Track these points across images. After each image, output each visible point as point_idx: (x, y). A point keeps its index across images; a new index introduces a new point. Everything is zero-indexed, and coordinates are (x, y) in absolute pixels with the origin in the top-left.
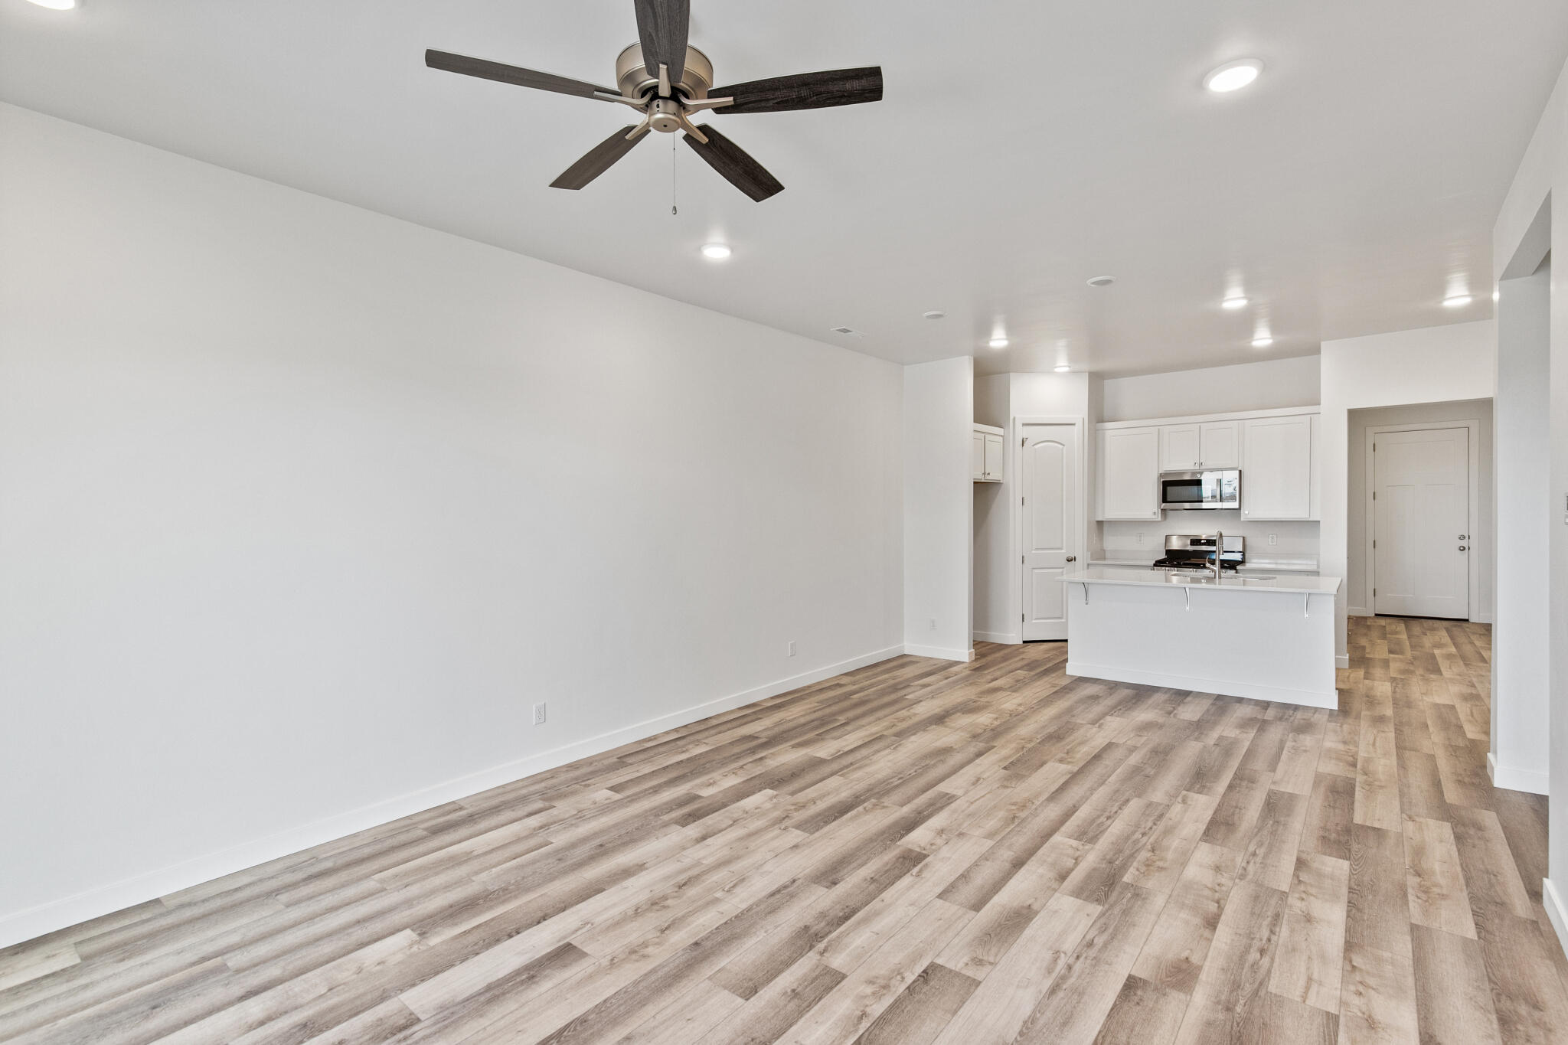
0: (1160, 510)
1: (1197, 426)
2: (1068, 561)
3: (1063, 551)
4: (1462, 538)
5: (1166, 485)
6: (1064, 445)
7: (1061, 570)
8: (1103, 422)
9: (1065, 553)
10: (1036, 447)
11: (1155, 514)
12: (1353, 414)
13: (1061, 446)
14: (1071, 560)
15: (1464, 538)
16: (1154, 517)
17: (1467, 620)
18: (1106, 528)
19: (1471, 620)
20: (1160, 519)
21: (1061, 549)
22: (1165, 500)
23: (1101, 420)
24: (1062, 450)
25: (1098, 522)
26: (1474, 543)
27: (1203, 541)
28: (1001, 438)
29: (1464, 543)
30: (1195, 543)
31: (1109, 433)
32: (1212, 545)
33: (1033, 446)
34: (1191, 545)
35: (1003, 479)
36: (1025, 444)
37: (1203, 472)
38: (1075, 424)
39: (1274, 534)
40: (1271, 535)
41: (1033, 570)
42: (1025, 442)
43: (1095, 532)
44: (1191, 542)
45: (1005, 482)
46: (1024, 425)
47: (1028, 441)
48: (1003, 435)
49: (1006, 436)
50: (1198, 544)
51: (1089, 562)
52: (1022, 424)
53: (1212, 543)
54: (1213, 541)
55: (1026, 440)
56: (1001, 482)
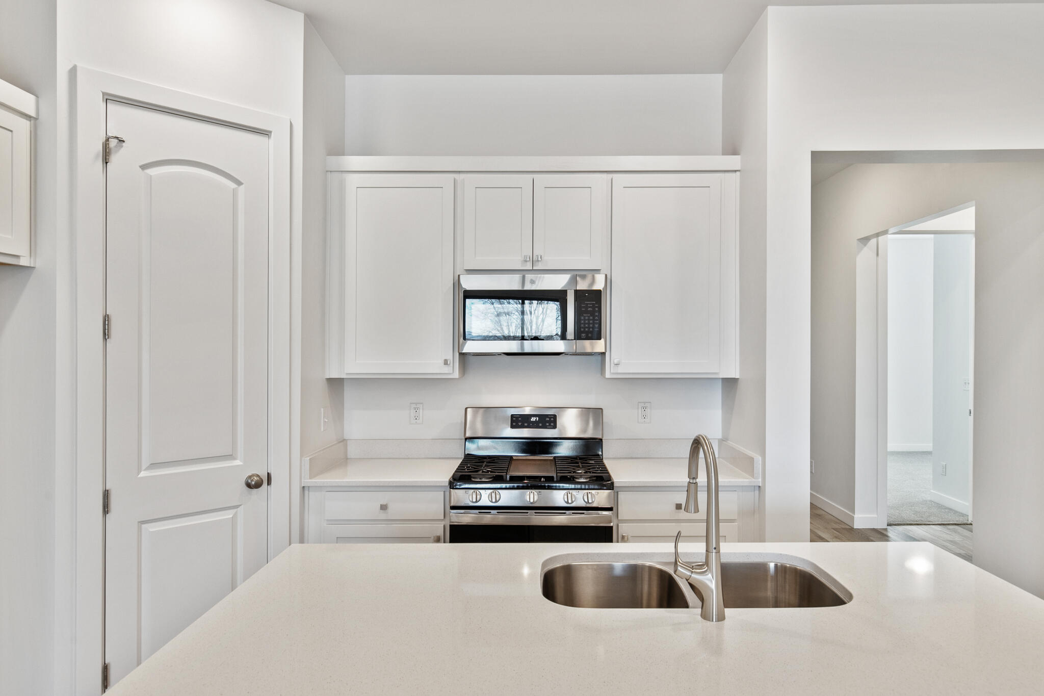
0: (458, 356)
1: (530, 177)
2: (249, 485)
3: (238, 462)
6: (239, 183)
7: (228, 515)
8: (341, 153)
9: (244, 466)
10: (151, 171)
11: (446, 362)
12: (816, 156)
13: (231, 185)
14: (258, 485)
16: (446, 370)
18: (349, 394)
20: (456, 375)
21: (231, 457)
22: (469, 333)
23: (338, 150)
24: (235, 192)
25: (331, 381)
27: (533, 419)
28: (25, 124)
30: (520, 424)
31: (353, 181)
32: (550, 425)
33: (143, 167)
34: (512, 427)
35: (32, 254)
36: (114, 159)
37: (526, 275)
38: (266, 133)
39: (647, 402)
40: (643, 405)
41: (144, 526)
42: (113, 151)
43: (322, 410)
44: (512, 421)
45: (37, 266)
46: (109, 98)
47: (122, 149)
48: (32, 113)
49: (36, 119)
50: (526, 424)
51: (307, 482)
52: (104, 94)
53: (550, 422)
54: (550, 418)
55: (116, 146)
56: (23, 262)
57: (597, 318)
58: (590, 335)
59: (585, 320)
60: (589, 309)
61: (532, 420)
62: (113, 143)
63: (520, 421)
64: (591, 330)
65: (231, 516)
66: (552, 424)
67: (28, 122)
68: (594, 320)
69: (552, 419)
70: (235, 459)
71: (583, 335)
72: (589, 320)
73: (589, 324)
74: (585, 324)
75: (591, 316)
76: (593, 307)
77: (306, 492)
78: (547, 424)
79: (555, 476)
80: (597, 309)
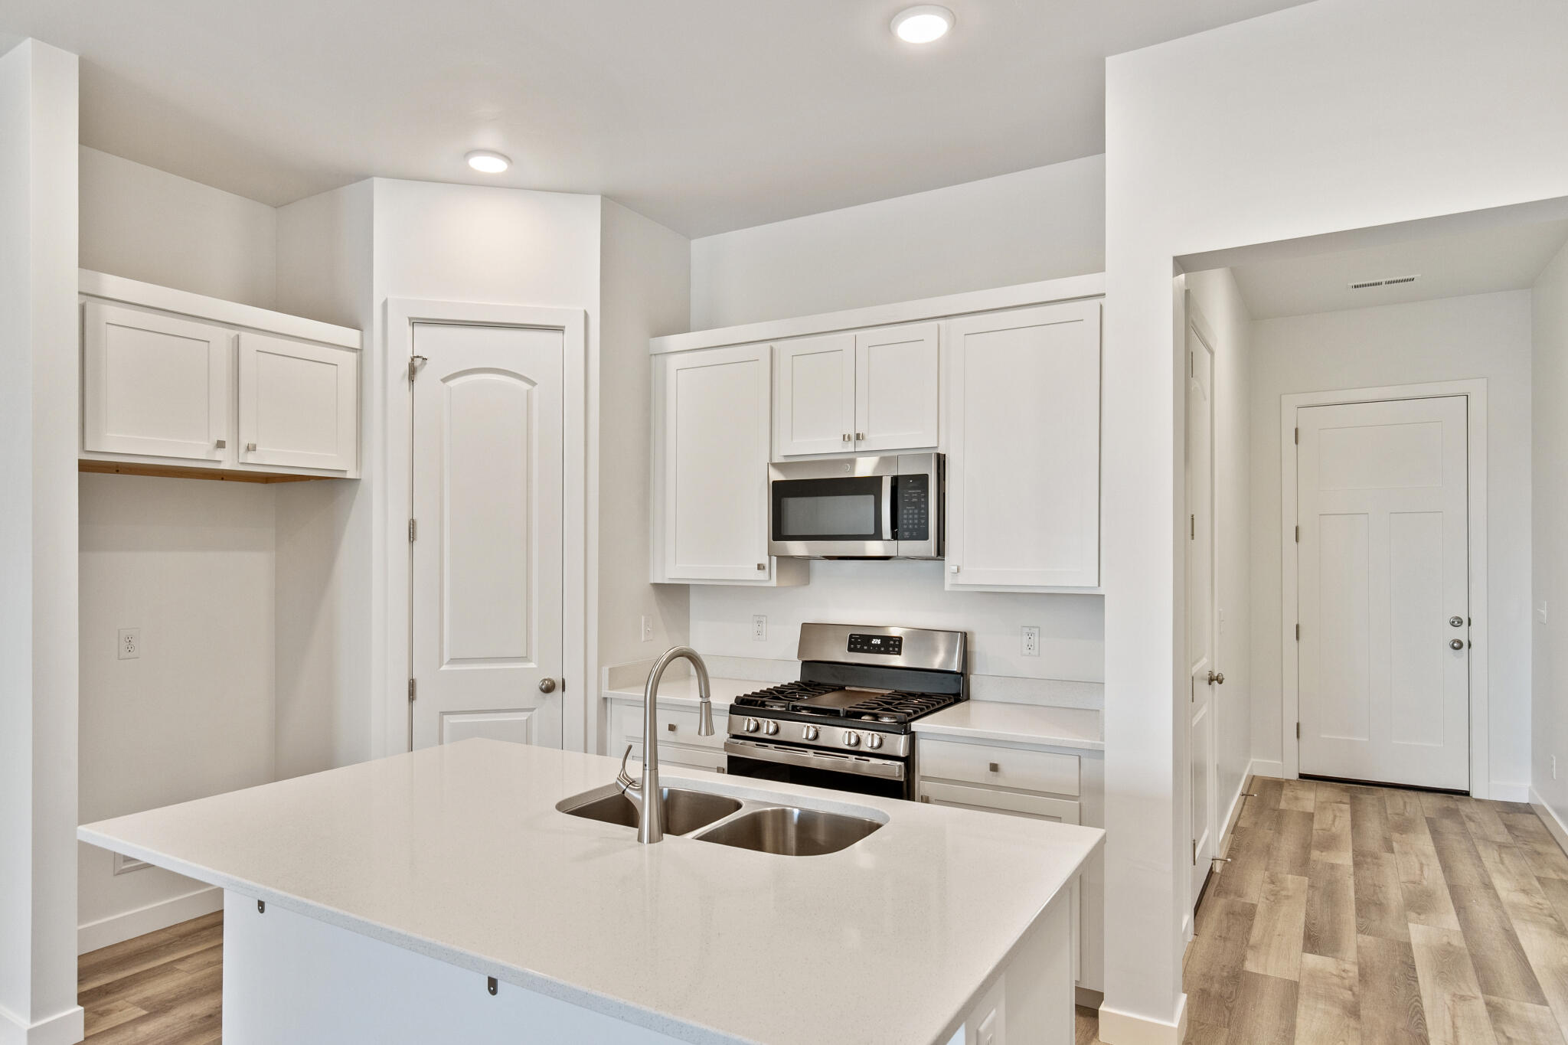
0: (774, 559)
2: (542, 689)
3: (532, 665)
4: (1457, 622)
5: (782, 492)
6: (534, 384)
7: (522, 717)
9: (537, 670)
10: (452, 383)
11: (760, 567)
12: (1180, 261)
13: (526, 386)
14: (552, 690)
15: (1461, 622)
16: (762, 575)
17: (1467, 794)
19: (1475, 794)
20: (774, 582)
21: (525, 659)
22: (779, 532)
24: (529, 396)
25: (660, 586)
26: (1478, 634)
27: (875, 641)
28: (353, 356)
29: (1460, 633)
30: (859, 646)
31: (674, 362)
32: (894, 651)
33: (445, 380)
34: (850, 650)
35: (359, 467)
36: (420, 377)
37: (858, 459)
38: (560, 329)
39: (1033, 627)
40: (1027, 630)
41: (445, 717)
42: (418, 370)
43: (643, 618)
44: (850, 643)
45: (363, 477)
46: (414, 322)
47: (427, 366)
48: (357, 346)
49: (361, 350)
50: (865, 648)
51: (606, 692)
52: (410, 319)
53: (894, 646)
54: (895, 641)
55: (421, 364)
56: (349, 476)
57: (923, 511)
58: (915, 534)
59: (908, 514)
60: (914, 500)
61: (873, 642)
62: (418, 362)
63: (859, 643)
64: (916, 527)
65: (526, 718)
66: (896, 649)
67: (355, 354)
68: (919, 514)
69: (897, 643)
70: (530, 661)
71: (906, 533)
72: (913, 514)
73: (913, 519)
74: (908, 519)
75: (916, 508)
76: (919, 498)
77: (609, 704)
78: (891, 649)
79: (841, 710)
80: (923, 500)
